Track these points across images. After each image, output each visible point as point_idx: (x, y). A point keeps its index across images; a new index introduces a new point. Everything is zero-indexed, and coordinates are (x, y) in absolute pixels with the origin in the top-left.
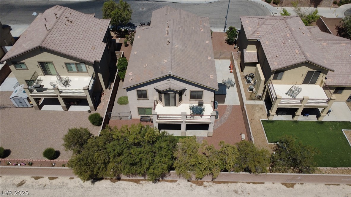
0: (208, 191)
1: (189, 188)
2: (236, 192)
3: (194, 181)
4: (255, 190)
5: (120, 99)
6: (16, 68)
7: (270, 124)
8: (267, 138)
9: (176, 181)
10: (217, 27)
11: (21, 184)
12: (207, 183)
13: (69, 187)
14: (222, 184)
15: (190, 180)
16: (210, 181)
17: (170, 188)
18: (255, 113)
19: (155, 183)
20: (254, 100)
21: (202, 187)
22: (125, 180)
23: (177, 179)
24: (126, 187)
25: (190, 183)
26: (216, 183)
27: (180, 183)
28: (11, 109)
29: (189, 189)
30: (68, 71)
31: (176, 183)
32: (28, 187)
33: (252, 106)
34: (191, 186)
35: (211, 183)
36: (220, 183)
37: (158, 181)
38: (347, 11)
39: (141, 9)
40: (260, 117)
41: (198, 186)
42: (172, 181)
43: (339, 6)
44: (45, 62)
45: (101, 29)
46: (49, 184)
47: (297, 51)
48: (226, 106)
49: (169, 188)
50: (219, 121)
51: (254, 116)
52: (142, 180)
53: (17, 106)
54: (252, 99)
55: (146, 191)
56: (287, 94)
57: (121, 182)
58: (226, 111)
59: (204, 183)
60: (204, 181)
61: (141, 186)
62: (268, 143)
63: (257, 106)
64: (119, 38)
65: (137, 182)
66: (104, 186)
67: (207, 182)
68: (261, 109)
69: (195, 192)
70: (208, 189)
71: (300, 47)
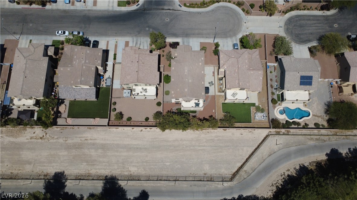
0: (200, 132)
15: (194, 129)
18: (220, 99)
26: (202, 130)
28: (123, 98)
30: (146, 85)
32: (143, 131)
33: (219, 95)
38: (288, 19)
39: (166, 20)
40: (222, 101)
41: (196, 131)
43: (285, 14)
48: (209, 96)
50: (205, 103)
54: (220, 92)
56: (231, 95)
57: (173, 130)
60: (199, 129)
62: (222, 113)
64: (159, 50)
65: (178, 130)
68: (223, 97)
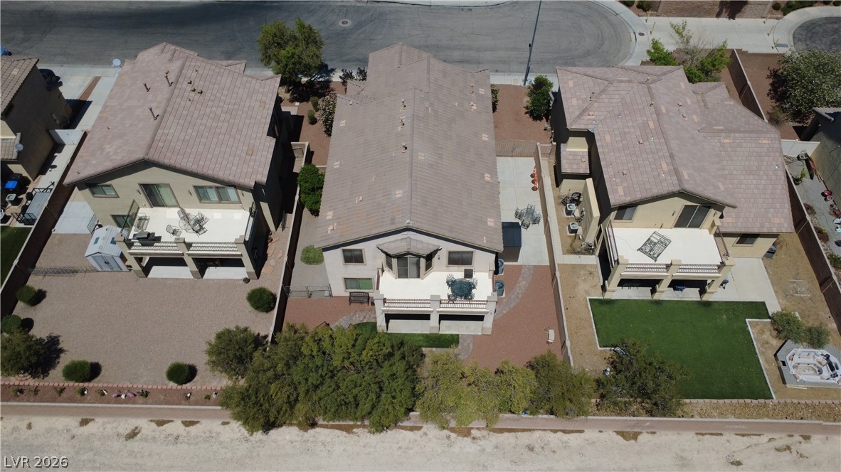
0: (479, 448)
1: (444, 441)
2: (531, 449)
3: (453, 428)
4: (566, 446)
5: (307, 250)
6: (93, 193)
7: (605, 308)
8: (597, 338)
9: (419, 428)
10: (510, 72)
11: (133, 435)
12: (479, 432)
13: (221, 440)
14: (506, 434)
15: (446, 426)
16: (483, 429)
17: (410, 442)
18: (578, 282)
19: (381, 431)
20: (579, 253)
21: (468, 440)
22: (326, 427)
23: (420, 425)
24: (329, 440)
25: (446, 432)
26: (494, 432)
27: (428, 432)
28: (87, 274)
29: (444, 444)
30: (200, 199)
31: (420, 433)
32: (145, 440)
33: (573, 266)
34: (448, 437)
35: (485, 433)
36: (501, 431)
37: (387, 428)
38: (800, 27)
39: (340, 24)
40: (587, 293)
41: (461, 438)
42: (412, 429)
43: (785, 15)
44: (153, 185)
45: (263, 103)
46: (185, 435)
47: (664, 166)
48: (520, 267)
49: (407, 442)
50: (505, 300)
51: (576, 290)
52: (358, 427)
53: (99, 269)
54: (574, 252)
55: (364, 447)
56: (640, 249)
57: (317, 430)
58: (520, 279)
59: (472, 431)
60: (472, 428)
61: (355, 438)
62: (599, 348)
63: (583, 266)
64: (297, 104)
65: (348, 429)
66: (288, 437)
67: (478, 429)
68: (591, 273)
69: (456, 449)
70: (480, 443)
71: (672, 156)
